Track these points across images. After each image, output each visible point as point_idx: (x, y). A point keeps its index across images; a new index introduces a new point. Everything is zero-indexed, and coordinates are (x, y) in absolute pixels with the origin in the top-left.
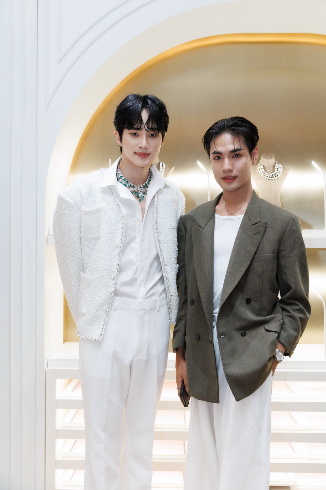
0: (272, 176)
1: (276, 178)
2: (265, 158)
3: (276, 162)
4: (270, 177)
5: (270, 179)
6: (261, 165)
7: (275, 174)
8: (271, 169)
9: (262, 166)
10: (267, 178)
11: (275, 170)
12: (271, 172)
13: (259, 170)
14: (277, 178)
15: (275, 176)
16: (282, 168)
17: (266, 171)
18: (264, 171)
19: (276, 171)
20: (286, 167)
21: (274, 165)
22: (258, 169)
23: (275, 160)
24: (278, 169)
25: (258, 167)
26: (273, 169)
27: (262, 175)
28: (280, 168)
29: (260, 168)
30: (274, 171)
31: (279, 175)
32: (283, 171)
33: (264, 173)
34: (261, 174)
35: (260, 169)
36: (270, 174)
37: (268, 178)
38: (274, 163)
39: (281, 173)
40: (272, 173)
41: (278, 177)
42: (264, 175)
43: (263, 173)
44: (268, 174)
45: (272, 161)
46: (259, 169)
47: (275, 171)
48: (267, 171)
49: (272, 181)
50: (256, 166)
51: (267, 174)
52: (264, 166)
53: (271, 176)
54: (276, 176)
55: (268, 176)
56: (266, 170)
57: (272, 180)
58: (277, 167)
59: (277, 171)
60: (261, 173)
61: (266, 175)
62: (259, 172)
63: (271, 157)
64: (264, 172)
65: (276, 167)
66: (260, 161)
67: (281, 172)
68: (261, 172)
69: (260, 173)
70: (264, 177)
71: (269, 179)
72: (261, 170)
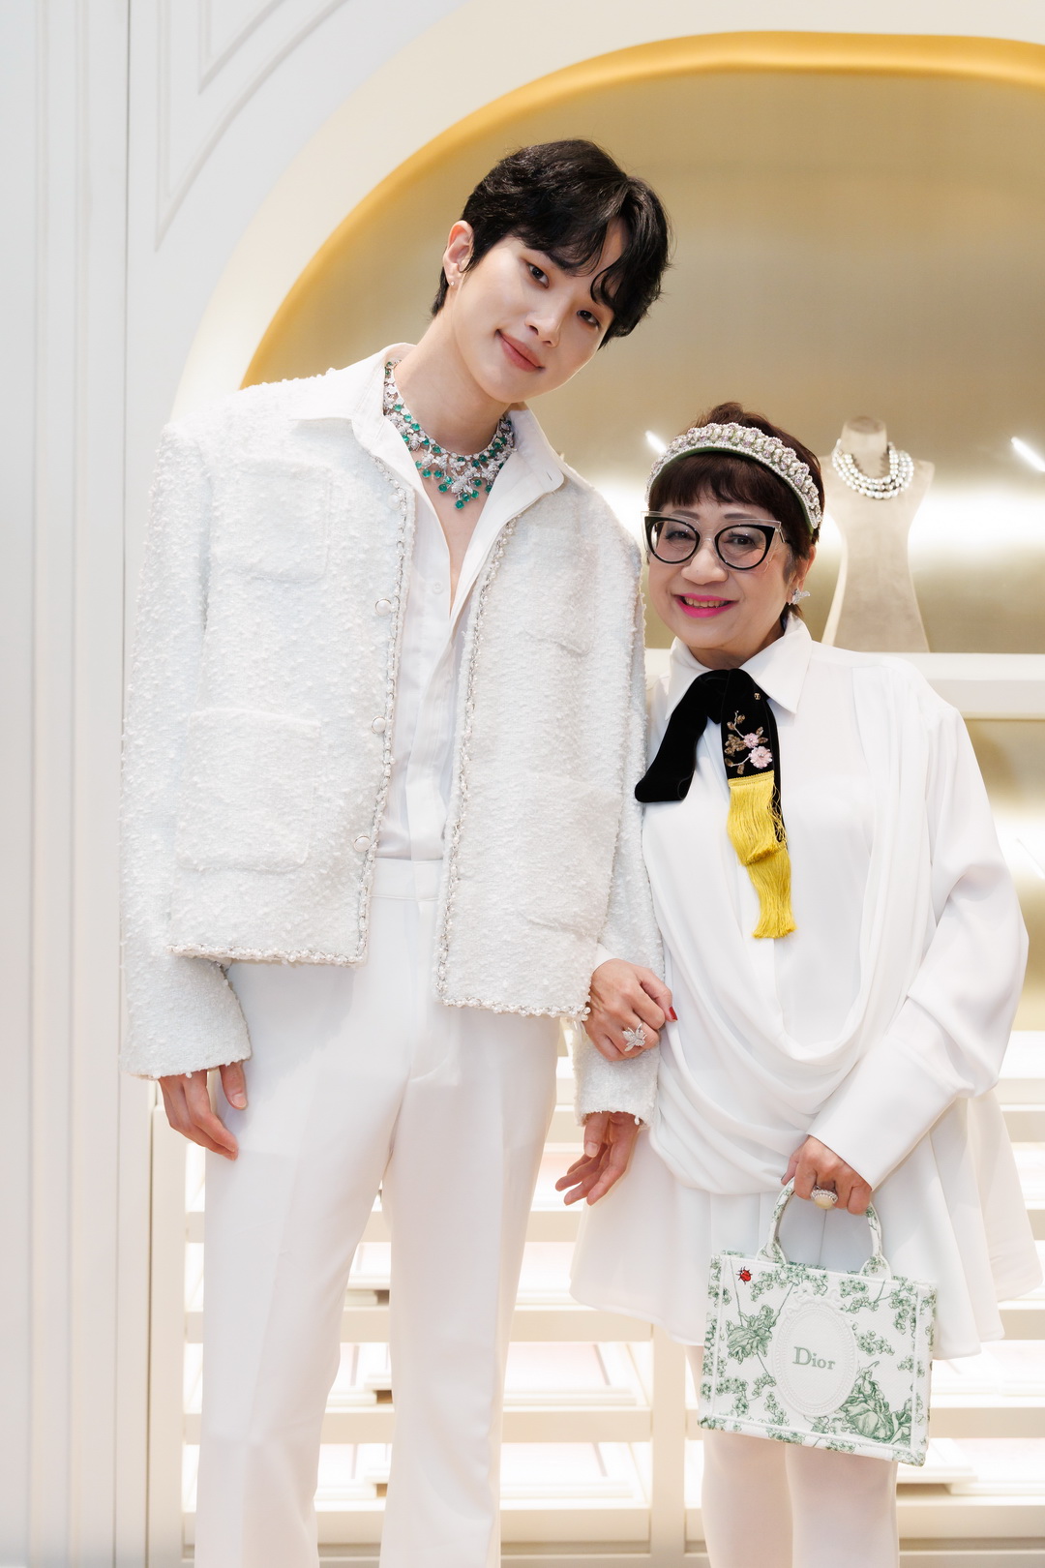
0: (883, 487)
1: (896, 492)
2: (856, 431)
3: (891, 444)
4: (876, 490)
5: (878, 494)
6: (842, 453)
7: (893, 480)
8: (878, 466)
9: (849, 461)
10: (866, 495)
11: (889, 468)
12: (879, 474)
13: (838, 469)
14: (900, 494)
15: (891, 487)
16: (911, 463)
17: (860, 471)
18: (854, 470)
19: (893, 471)
20: (923, 464)
21: (887, 455)
22: (835, 465)
23: (889, 437)
24: (899, 464)
25: (834, 459)
26: (883, 465)
27: (849, 483)
28: (903, 464)
29: (841, 461)
30: (886, 472)
31: (906, 484)
32: (915, 471)
33: (857, 478)
34: (845, 481)
35: (843, 466)
36: (876, 481)
37: (869, 493)
38: (884, 448)
39: (909, 480)
40: (881, 477)
41: (902, 489)
42: (857, 482)
43: (852, 478)
44: (869, 481)
45: (877, 442)
47: (891, 471)
48: (865, 471)
51: (865, 481)
52: (856, 457)
53: (878, 488)
54: (895, 487)
55: (871, 487)
56: (861, 467)
57: (883, 499)
58: (897, 461)
59: (896, 472)
60: (848, 478)
61: (863, 485)
62: (841, 474)
63: (874, 429)
64: (856, 475)
65: (891, 460)
66: (840, 440)
67: (911, 474)
68: (848, 474)
69: (844, 479)
70: (857, 491)
71: (874, 498)
72: (845, 470)
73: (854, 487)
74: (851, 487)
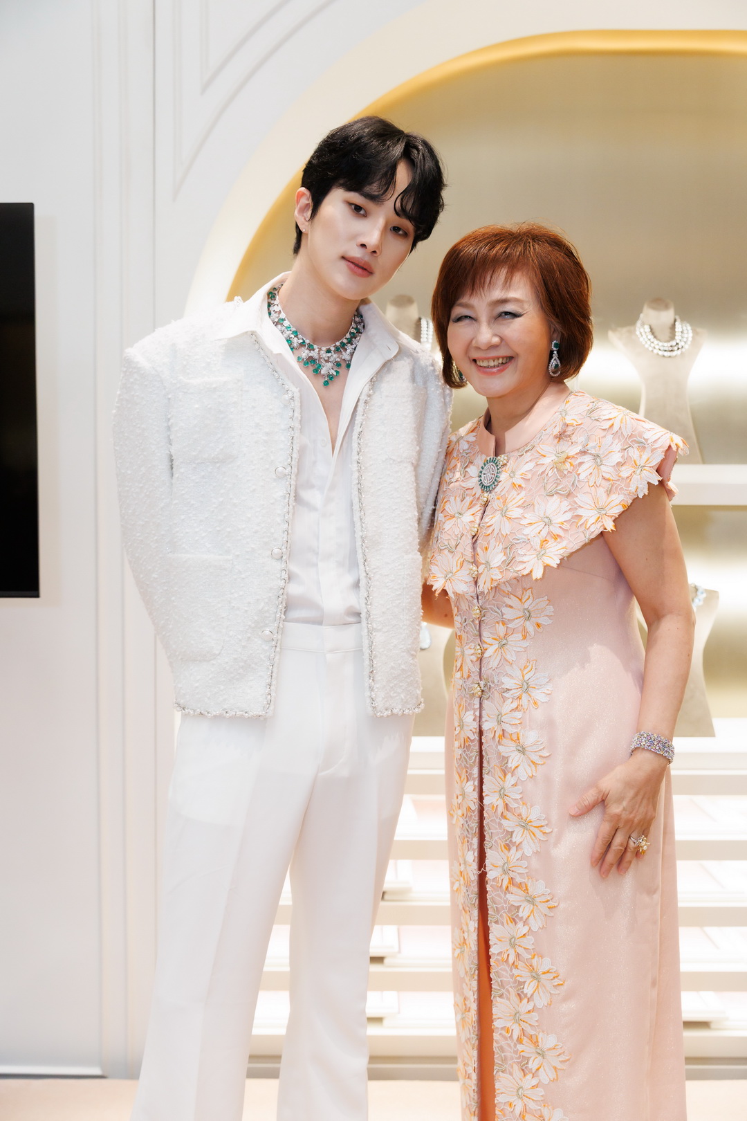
0: (670, 349)
1: (679, 352)
2: (654, 308)
3: (677, 317)
4: (665, 351)
5: (666, 354)
6: (643, 324)
7: (677, 344)
8: (667, 333)
9: (647, 329)
10: (658, 354)
11: (675, 335)
12: (667, 338)
13: (639, 336)
14: (682, 353)
15: (676, 348)
16: (690, 331)
17: (655, 337)
18: (651, 337)
19: (678, 337)
20: (699, 330)
21: (673, 326)
22: (638, 333)
23: (676, 313)
24: (682, 332)
25: (637, 329)
26: (671, 333)
27: (647, 346)
28: (685, 332)
29: (642, 330)
30: (673, 337)
31: (686, 347)
32: (693, 337)
33: (653, 342)
34: (644, 345)
35: (643, 334)
36: (666, 344)
37: (660, 353)
38: (672, 321)
39: (689, 343)
40: (669, 341)
41: (683, 350)
42: (652, 345)
43: (649, 342)
44: (661, 344)
45: (668, 316)
46: (641, 333)
47: (676, 338)
48: (659, 337)
49: (670, 359)
50: (632, 328)
51: (658, 344)
52: (653, 327)
53: (666, 349)
54: (678, 349)
55: (662, 348)
56: (656, 334)
57: (670, 357)
58: (681, 330)
59: (680, 338)
60: (646, 343)
61: (657, 347)
62: (641, 339)
63: (667, 307)
64: (652, 340)
65: (676, 330)
66: (642, 316)
67: (690, 339)
68: (646, 340)
69: (644, 343)
70: (652, 351)
71: (664, 356)
72: (644, 336)
73: (651, 349)
74: (648, 349)
